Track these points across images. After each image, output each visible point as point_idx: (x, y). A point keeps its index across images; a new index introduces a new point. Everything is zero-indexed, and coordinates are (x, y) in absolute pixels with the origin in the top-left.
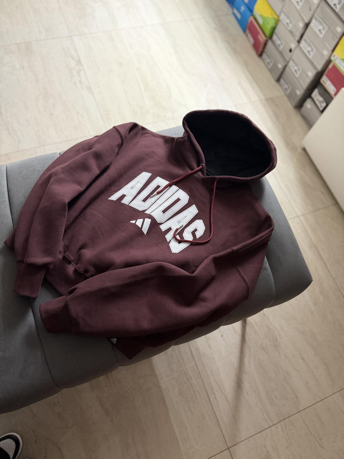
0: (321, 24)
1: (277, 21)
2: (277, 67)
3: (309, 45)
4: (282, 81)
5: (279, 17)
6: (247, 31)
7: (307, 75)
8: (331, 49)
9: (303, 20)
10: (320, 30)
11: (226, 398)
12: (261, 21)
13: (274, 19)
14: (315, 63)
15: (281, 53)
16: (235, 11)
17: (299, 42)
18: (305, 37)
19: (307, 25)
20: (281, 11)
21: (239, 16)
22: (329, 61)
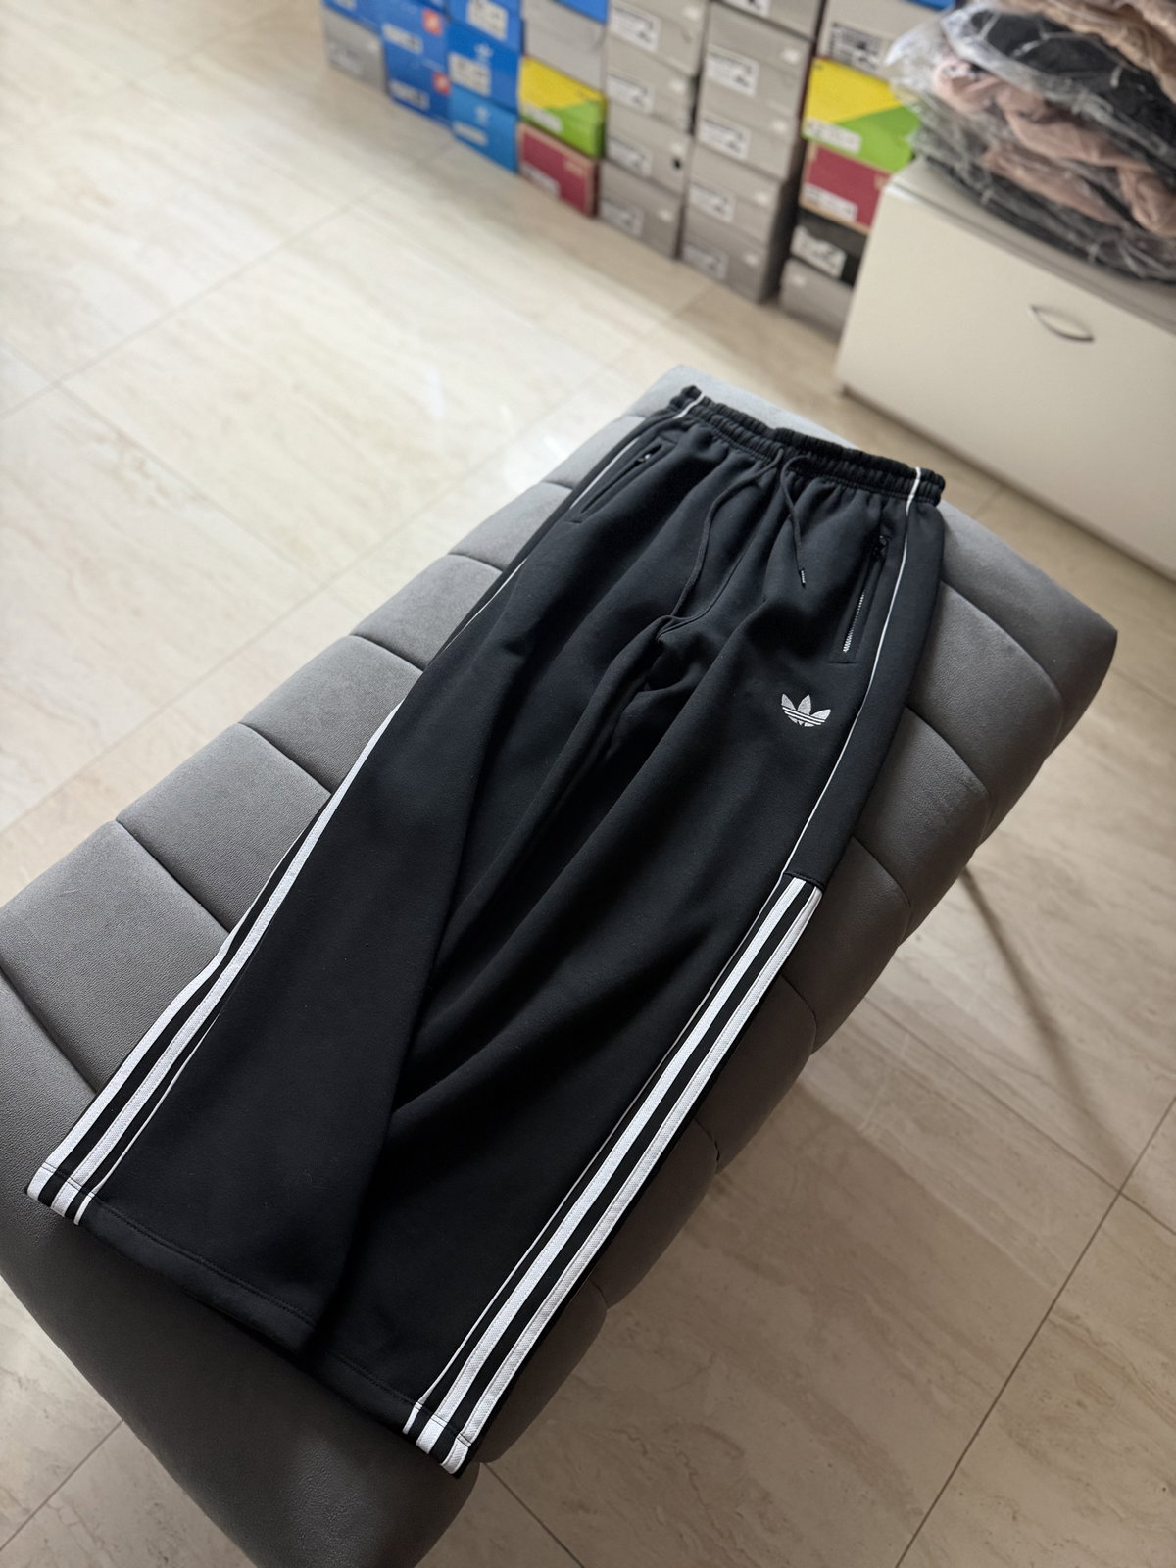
0: (733, 62)
1: (604, 106)
2: (661, 222)
3: (727, 129)
4: (689, 252)
5: (602, 92)
6: (526, 167)
7: (755, 206)
8: (790, 110)
9: (678, 73)
10: (740, 80)
11: (1037, 1077)
12: (554, 124)
13: (592, 102)
14: (765, 165)
15: (652, 182)
16: (461, 129)
17: (692, 130)
18: (703, 112)
19: (696, 81)
20: (604, 75)
21: (479, 137)
22: (801, 145)
